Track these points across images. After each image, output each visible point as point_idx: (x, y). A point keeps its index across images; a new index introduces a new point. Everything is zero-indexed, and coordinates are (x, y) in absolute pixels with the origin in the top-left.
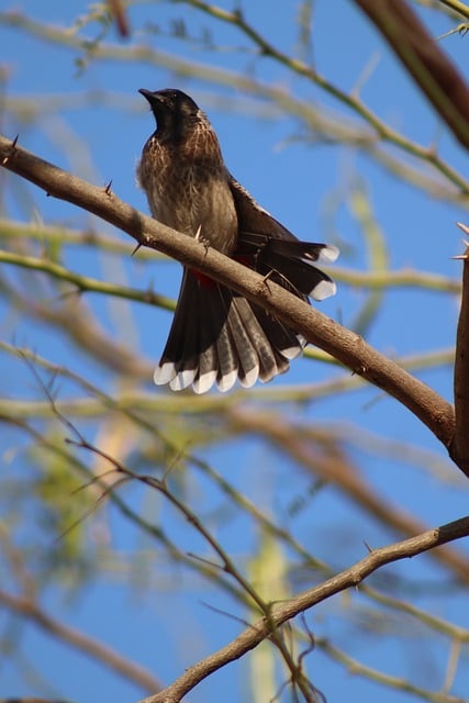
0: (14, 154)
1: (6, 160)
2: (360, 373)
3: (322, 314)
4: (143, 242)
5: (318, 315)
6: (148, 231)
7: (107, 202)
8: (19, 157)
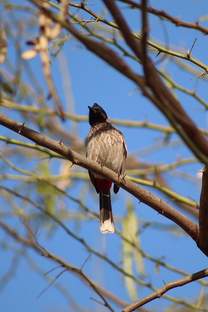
0: (23, 129)
1: (20, 132)
2: (161, 213)
3: (146, 191)
4: (74, 163)
5: (144, 191)
6: (76, 159)
7: (60, 147)
8: (25, 130)
